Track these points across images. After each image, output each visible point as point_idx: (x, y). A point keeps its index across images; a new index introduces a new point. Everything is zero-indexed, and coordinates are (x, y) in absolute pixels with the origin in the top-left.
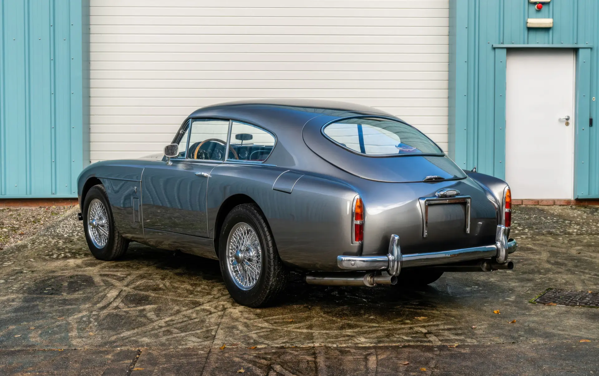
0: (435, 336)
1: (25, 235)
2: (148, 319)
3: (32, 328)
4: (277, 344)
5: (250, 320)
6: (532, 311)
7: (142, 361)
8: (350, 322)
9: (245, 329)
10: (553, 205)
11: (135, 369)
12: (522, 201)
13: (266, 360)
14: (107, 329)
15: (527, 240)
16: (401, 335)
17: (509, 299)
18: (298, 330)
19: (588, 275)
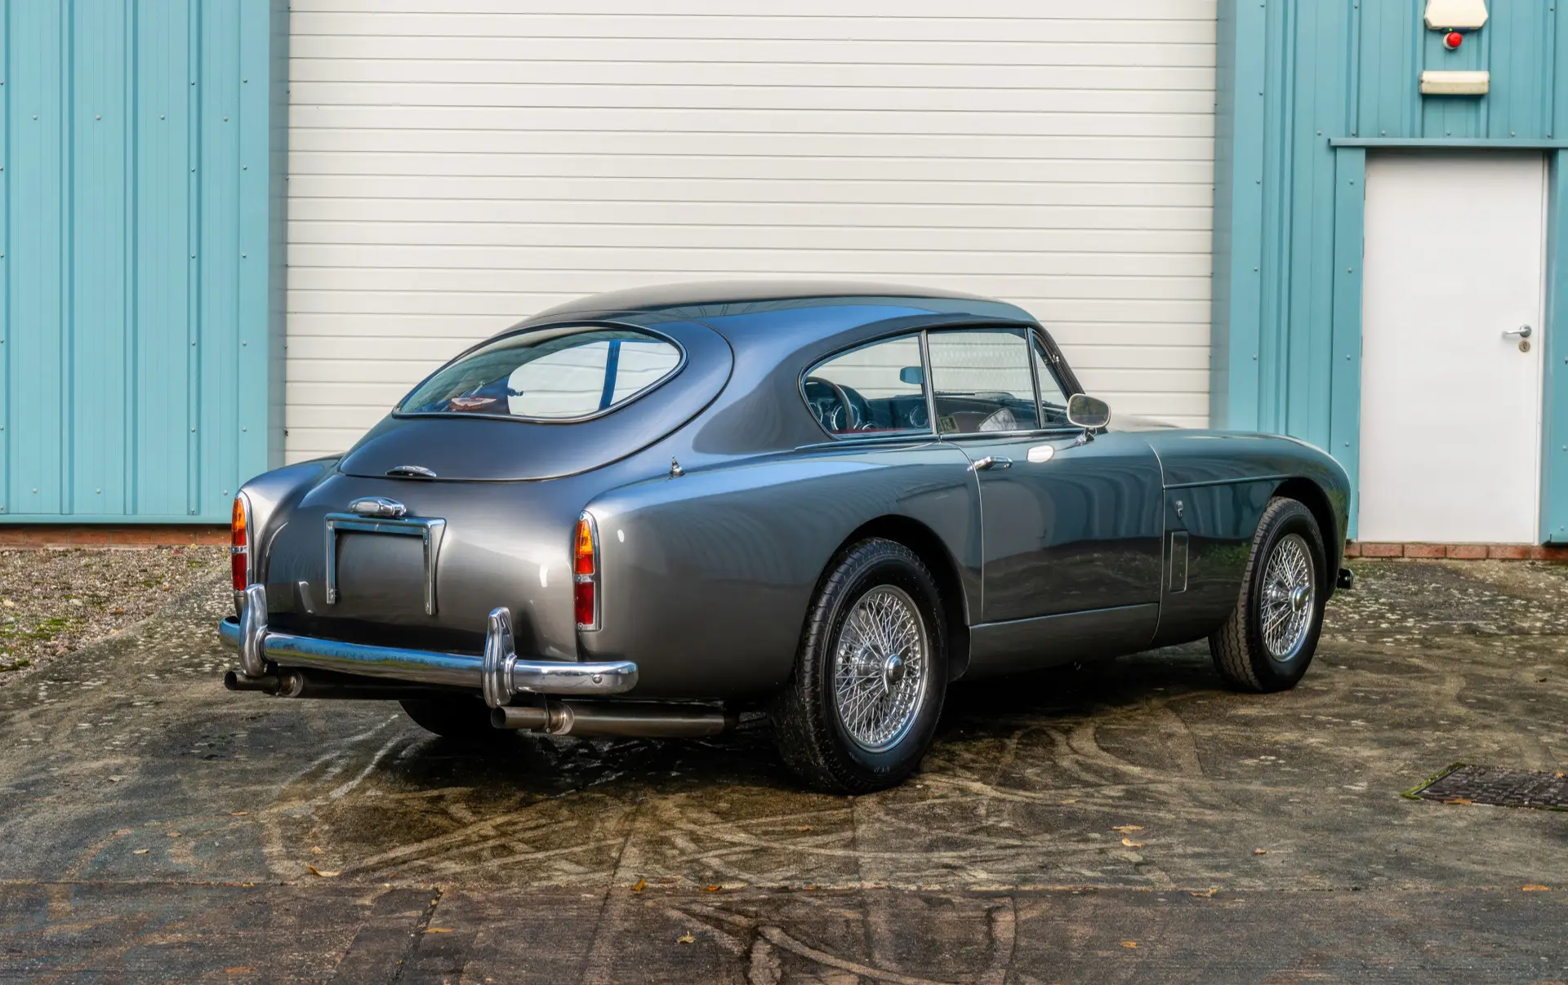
0: (1163, 869)
1: (125, 616)
2: (452, 819)
3: (172, 834)
4: (772, 880)
5: (704, 825)
6: (1409, 818)
7: (447, 912)
8: (949, 834)
9: (692, 846)
10: (1484, 560)
11: (431, 930)
12: (1403, 548)
13: (746, 916)
14: (354, 840)
15: (1409, 647)
16: (1079, 865)
17: (1354, 788)
18: (822, 851)
19: (1559, 735)
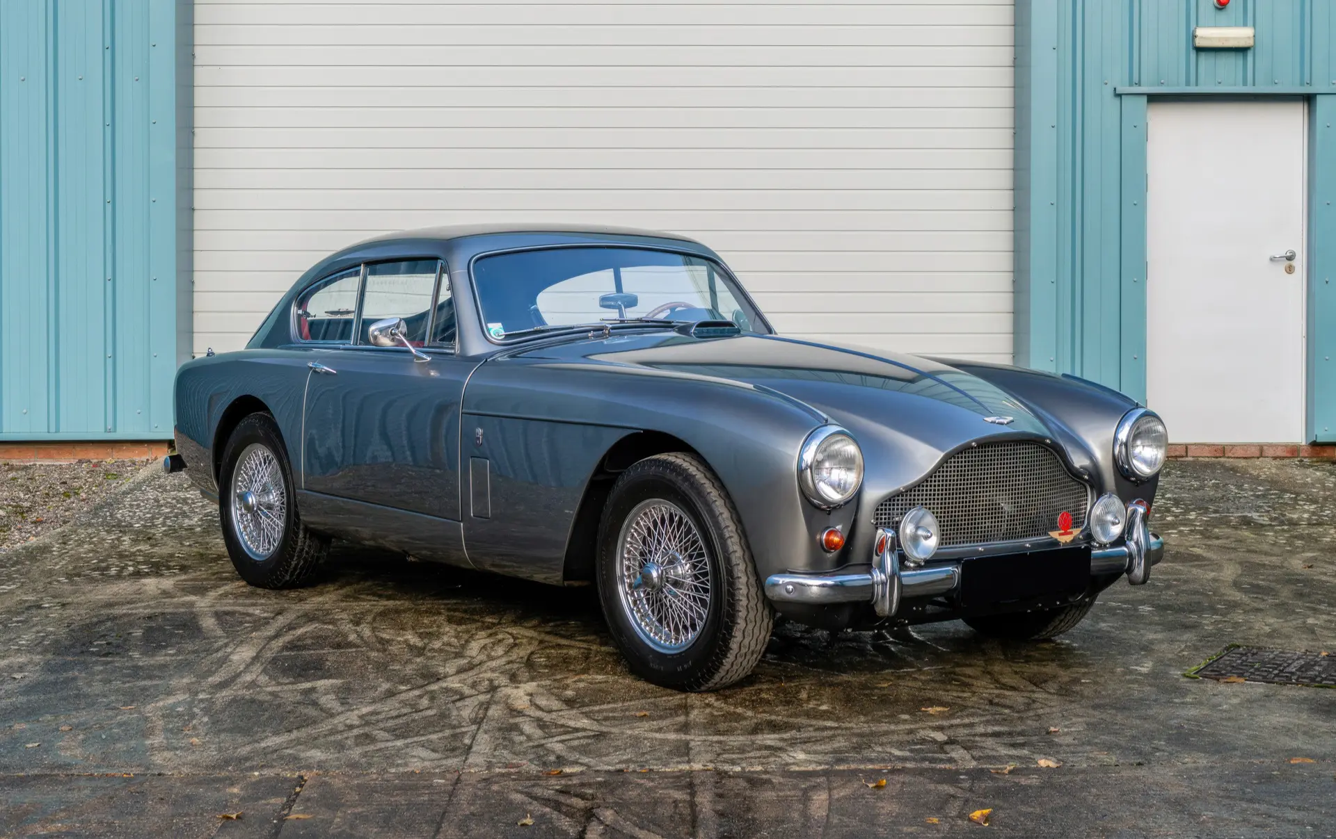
0: (965, 748)
1: (44, 524)
2: (321, 709)
3: (63, 728)
4: (608, 764)
5: (550, 711)
6: (1189, 696)
7: (308, 800)
8: (773, 717)
9: (538, 733)
10: (1258, 458)
11: (293, 817)
12: (1187, 448)
13: (583, 799)
14: (230, 731)
15: (1191, 538)
16: (889, 746)
17: (1139, 668)
18: (658, 735)
19: (1325, 617)
